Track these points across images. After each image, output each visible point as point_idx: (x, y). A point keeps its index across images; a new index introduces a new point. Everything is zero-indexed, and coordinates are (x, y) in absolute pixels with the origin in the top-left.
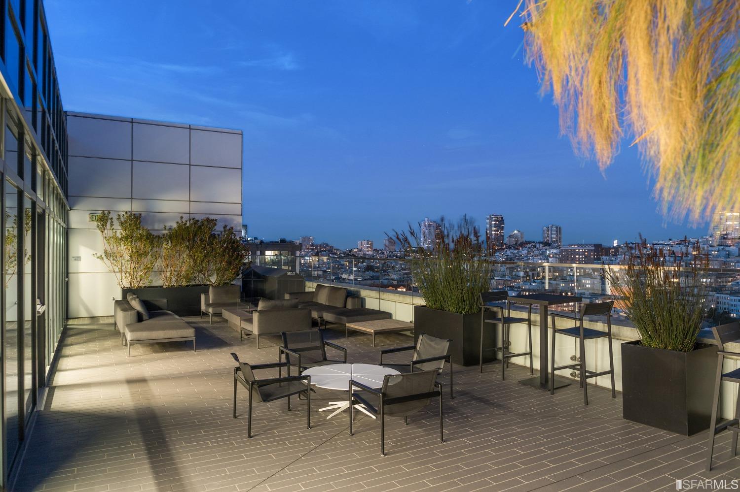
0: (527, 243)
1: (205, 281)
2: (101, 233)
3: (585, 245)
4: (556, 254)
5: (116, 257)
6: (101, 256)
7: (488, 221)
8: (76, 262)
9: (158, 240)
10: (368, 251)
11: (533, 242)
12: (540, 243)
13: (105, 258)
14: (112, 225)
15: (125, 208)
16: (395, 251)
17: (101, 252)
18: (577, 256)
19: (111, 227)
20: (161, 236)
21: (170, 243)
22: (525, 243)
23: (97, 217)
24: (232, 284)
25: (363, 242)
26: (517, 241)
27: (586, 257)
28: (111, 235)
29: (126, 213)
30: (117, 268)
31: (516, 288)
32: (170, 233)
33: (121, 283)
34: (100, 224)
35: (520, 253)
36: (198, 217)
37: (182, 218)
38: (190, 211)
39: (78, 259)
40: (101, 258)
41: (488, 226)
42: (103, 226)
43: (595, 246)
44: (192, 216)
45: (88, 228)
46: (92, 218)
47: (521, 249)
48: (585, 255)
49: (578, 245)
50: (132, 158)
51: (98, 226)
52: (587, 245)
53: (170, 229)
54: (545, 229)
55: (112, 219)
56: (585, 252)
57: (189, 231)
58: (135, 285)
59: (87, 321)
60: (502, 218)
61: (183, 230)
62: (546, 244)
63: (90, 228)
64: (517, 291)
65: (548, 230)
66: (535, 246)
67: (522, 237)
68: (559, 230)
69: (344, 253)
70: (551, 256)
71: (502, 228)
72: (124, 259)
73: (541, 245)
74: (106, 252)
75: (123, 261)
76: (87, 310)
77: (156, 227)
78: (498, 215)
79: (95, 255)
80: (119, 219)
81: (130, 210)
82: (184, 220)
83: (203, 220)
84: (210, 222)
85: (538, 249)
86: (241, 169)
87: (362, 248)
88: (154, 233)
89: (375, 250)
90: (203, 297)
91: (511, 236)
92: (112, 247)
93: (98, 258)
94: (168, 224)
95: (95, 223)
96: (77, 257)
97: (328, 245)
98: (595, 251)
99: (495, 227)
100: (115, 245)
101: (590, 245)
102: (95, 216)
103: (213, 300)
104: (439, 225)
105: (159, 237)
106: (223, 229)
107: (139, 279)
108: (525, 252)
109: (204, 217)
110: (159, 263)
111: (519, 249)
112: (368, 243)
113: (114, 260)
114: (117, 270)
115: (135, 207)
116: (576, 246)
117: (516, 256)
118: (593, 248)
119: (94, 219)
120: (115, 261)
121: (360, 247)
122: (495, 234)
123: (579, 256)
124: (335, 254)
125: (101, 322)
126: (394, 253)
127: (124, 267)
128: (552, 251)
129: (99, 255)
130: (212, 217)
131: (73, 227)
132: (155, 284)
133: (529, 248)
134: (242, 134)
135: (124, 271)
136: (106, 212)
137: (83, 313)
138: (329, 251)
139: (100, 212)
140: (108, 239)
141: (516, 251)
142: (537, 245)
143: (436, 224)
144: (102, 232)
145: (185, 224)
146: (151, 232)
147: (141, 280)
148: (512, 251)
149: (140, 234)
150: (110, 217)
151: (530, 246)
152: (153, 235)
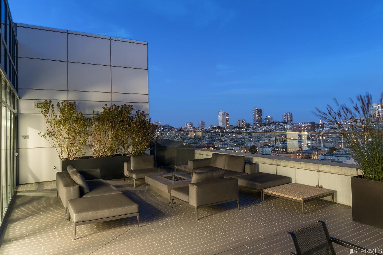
0: (274, 122)
1: (124, 151)
2: (44, 117)
3: (306, 123)
4: (290, 128)
5: (57, 136)
6: (45, 134)
7: (253, 111)
8: (25, 140)
9: (90, 122)
10: (190, 128)
11: (278, 122)
12: (281, 122)
13: (48, 136)
14: (53, 110)
15: (63, 97)
16: (205, 128)
17: (44, 132)
18: (302, 129)
19: (53, 112)
20: (92, 118)
21: (97, 124)
22: (273, 123)
23: (41, 104)
24: (145, 154)
25: (188, 123)
26: (269, 122)
27: (307, 129)
28: (53, 118)
29: (64, 101)
30: (58, 144)
31: (271, 146)
32: (97, 116)
33: (61, 156)
34: (43, 110)
35: (271, 128)
36: (118, 104)
37: (106, 104)
38: (111, 100)
39: (26, 137)
40: (45, 136)
41: (254, 114)
42: (46, 111)
43: (311, 123)
44: (113, 104)
45: (34, 113)
46: (37, 105)
47: (271, 125)
48: (306, 128)
49: (302, 123)
50: (68, 61)
51: (42, 111)
52: (307, 123)
53: (97, 113)
54: (284, 115)
55: (53, 105)
56: (306, 126)
57: (113, 115)
58: (72, 157)
59: (34, 188)
60: (261, 109)
61: (109, 114)
62: (285, 123)
63: (36, 113)
64: (272, 148)
65: (285, 115)
66: (279, 124)
67: (272, 119)
68: (291, 115)
69: (177, 130)
70: (288, 129)
71: (261, 115)
72: (63, 137)
73: (282, 123)
74: (48, 132)
75: (62, 139)
76: (34, 176)
77: (87, 112)
78: (259, 108)
79: (40, 134)
80: (58, 106)
81: (67, 99)
82: (108, 106)
83: (122, 107)
84: (127, 108)
85: (281, 125)
86: (147, 70)
87: (187, 127)
88: (86, 116)
89: (194, 128)
90: (125, 165)
91: (266, 119)
92: (53, 128)
93: (42, 136)
94: (96, 110)
95: (40, 110)
96: (26, 136)
97: (169, 126)
98: (311, 126)
99: (257, 114)
100: (56, 126)
101: (309, 123)
102: (40, 104)
103: (134, 167)
104: (228, 113)
105: (90, 119)
106: (136, 113)
107: (74, 152)
108: (273, 127)
109: (123, 104)
110: (90, 139)
111: (270, 126)
112: (190, 124)
113: (55, 137)
114: (57, 145)
115: (71, 97)
116: (301, 124)
117: (269, 129)
118: (310, 124)
119: (39, 106)
120: (55, 139)
121: (186, 126)
122: (257, 118)
123: (303, 129)
124: (173, 130)
125: (46, 188)
126: (204, 129)
127: (63, 143)
128: (288, 126)
129: (43, 134)
130: (128, 104)
131: (22, 112)
132: (87, 155)
133: (276, 125)
134: (147, 45)
135: (63, 146)
136: (48, 101)
137: (31, 180)
138: (169, 129)
139: (43, 101)
140: (50, 122)
141: (269, 127)
142: (280, 123)
143: (227, 113)
144: (46, 116)
145: (110, 109)
146: (84, 115)
147: (76, 153)
148: (267, 127)
149: (76, 117)
150: (52, 104)
151: (276, 124)
152: (86, 118)
